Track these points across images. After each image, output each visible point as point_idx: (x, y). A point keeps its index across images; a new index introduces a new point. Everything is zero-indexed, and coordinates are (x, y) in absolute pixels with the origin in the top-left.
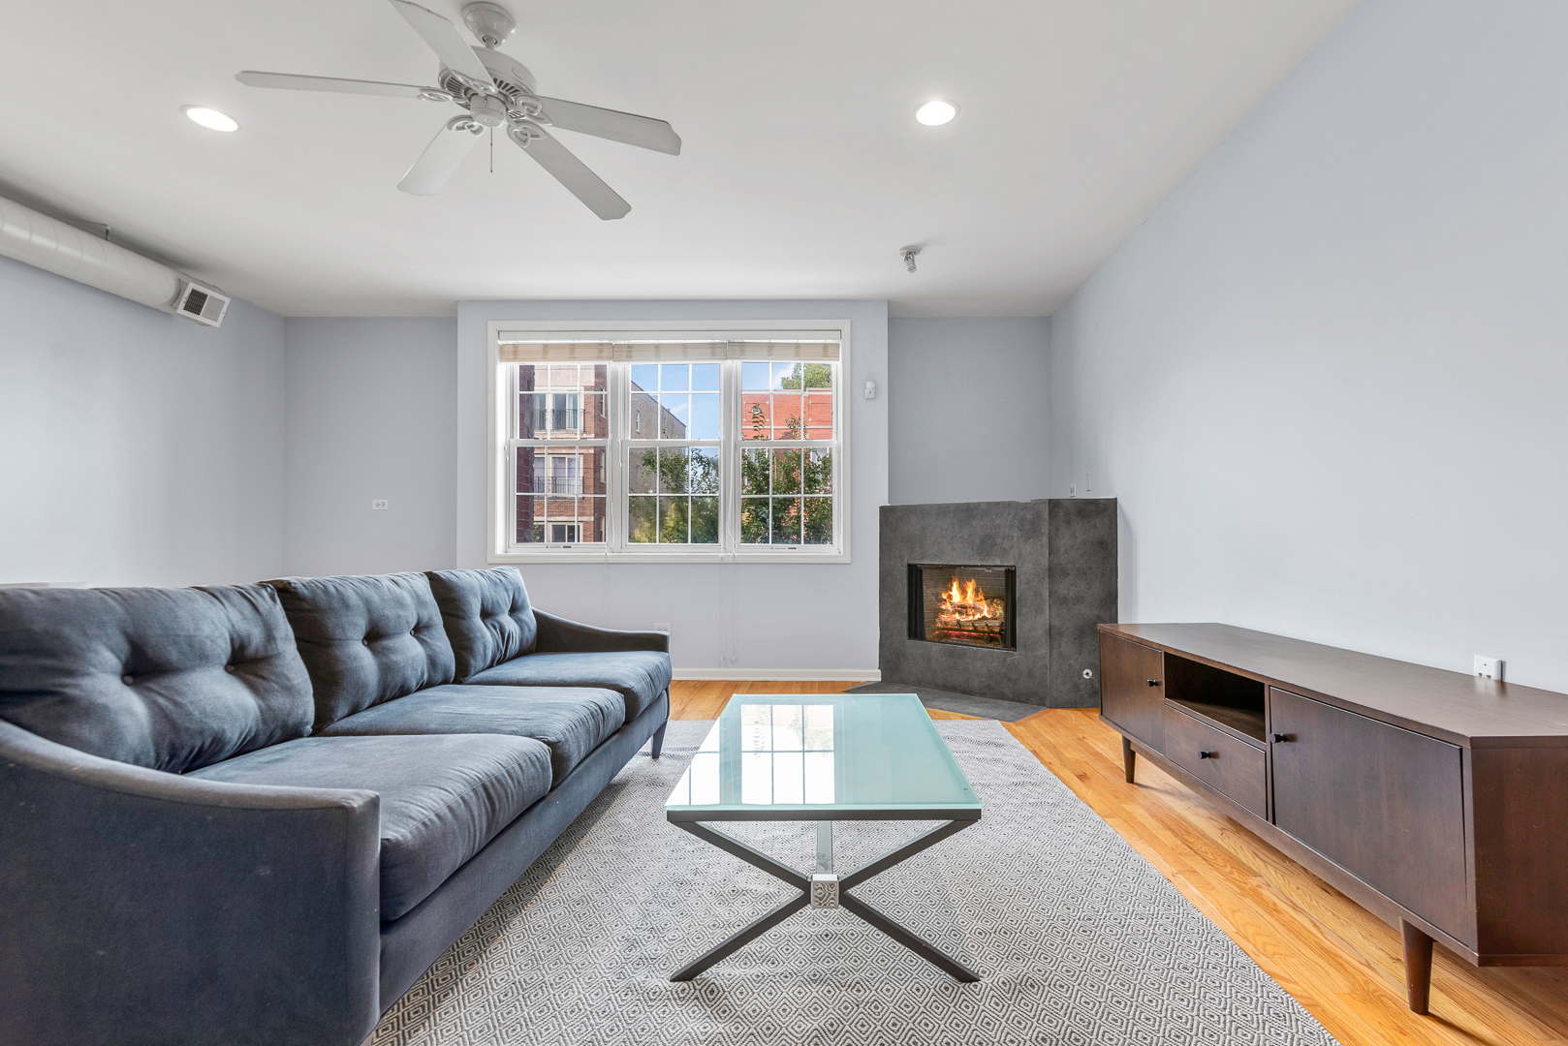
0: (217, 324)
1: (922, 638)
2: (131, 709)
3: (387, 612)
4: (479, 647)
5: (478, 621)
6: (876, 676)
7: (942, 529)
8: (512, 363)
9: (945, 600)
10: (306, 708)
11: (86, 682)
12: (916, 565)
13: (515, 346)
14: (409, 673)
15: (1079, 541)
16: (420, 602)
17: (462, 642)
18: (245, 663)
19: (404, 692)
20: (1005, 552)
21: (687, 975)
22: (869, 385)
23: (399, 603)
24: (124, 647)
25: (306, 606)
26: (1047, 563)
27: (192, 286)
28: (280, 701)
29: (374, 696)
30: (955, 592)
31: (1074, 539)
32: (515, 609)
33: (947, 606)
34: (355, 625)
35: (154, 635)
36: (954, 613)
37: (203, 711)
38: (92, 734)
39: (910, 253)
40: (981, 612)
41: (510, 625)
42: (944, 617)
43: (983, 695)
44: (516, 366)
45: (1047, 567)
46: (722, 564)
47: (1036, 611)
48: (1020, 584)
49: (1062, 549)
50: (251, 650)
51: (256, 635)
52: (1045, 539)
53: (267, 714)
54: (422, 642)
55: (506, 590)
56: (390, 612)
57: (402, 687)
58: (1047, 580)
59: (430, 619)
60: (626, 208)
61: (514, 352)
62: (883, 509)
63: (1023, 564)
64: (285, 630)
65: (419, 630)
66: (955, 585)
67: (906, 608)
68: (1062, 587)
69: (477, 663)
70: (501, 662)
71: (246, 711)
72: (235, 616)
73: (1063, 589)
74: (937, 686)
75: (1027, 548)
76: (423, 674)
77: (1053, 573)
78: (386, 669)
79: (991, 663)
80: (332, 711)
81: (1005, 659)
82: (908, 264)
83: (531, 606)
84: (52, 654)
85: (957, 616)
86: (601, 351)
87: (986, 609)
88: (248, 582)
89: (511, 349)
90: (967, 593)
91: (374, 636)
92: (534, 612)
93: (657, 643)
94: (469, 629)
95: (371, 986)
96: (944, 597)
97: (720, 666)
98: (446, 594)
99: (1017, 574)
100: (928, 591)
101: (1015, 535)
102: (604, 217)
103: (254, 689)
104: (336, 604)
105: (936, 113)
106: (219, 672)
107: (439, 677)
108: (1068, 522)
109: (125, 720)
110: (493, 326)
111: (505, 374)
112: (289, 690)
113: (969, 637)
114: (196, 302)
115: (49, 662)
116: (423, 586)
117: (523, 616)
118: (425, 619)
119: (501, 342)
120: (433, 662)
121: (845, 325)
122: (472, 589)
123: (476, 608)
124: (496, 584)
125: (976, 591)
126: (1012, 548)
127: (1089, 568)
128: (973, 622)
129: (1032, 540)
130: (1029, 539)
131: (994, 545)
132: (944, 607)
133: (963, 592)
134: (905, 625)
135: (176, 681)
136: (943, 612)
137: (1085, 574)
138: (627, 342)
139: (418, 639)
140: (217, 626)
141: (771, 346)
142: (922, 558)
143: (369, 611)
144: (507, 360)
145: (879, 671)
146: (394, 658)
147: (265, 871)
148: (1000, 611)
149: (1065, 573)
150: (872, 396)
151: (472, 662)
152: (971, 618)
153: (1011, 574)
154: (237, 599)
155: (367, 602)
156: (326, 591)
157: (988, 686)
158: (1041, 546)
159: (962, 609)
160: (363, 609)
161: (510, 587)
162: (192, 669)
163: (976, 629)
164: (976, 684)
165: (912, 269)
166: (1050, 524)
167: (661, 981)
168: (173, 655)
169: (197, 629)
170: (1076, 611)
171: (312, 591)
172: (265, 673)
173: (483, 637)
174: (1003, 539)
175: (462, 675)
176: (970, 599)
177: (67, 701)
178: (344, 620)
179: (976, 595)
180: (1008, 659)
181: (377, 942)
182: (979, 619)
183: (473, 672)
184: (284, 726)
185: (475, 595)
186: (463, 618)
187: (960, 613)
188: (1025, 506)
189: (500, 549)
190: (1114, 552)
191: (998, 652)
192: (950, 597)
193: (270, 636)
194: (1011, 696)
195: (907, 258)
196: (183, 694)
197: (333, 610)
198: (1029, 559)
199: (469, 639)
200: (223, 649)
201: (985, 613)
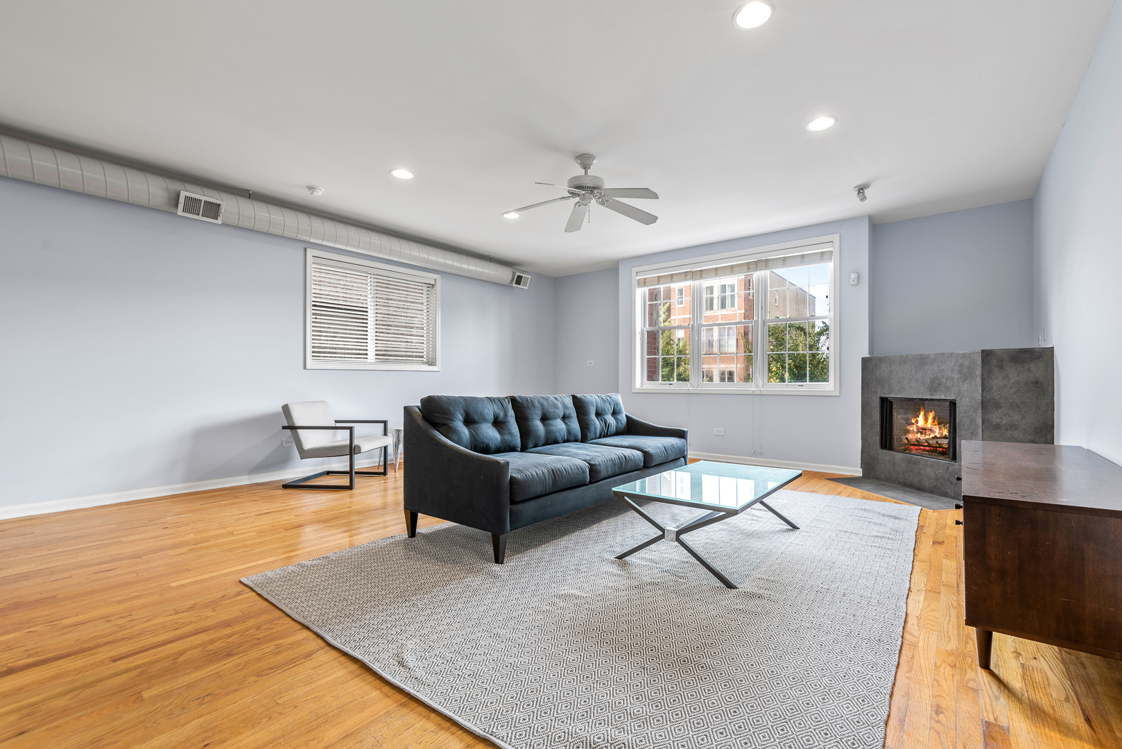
0: (526, 288)
1: (891, 448)
2: (465, 432)
3: (550, 410)
4: (592, 429)
5: (593, 416)
6: (858, 472)
7: (903, 373)
8: (643, 289)
9: (913, 424)
10: (518, 441)
11: (454, 423)
12: (887, 398)
13: (645, 279)
14: (558, 434)
15: (1012, 381)
16: (565, 407)
17: (584, 425)
18: (498, 423)
19: (556, 442)
20: (948, 389)
21: (620, 557)
22: (853, 276)
23: (555, 406)
24: (464, 414)
25: (519, 405)
26: (980, 398)
27: (518, 274)
28: (507, 437)
29: (543, 441)
30: (921, 419)
31: (1008, 382)
32: (615, 413)
33: (914, 428)
34: (536, 414)
35: (471, 411)
36: (917, 433)
37: (483, 436)
38: (455, 438)
39: (862, 189)
40: (934, 432)
41: (610, 419)
42: (910, 436)
43: (931, 492)
44: (646, 289)
45: (980, 401)
46: (753, 395)
47: (972, 433)
48: (960, 413)
49: (995, 388)
50: (500, 419)
51: (502, 414)
52: (979, 380)
53: (503, 441)
54: (565, 423)
55: (610, 404)
56: (551, 410)
57: (555, 440)
58: (980, 411)
59: (570, 414)
60: (656, 218)
61: (644, 283)
62: (864, 360)
63: (961, 399)
64: (511, 413)
65: (565, 418)
66: (922, 413)
67: (879, 427)
68: (994, 416)
69: (591, 435)
70: (604, 437)
71: (496, 439)
72: (495, 407)
73: (995, 417)
74: (899, 483)
75: (965, 387)
76: (564, 436)
77: (985, 405)
78: (548, 432)
79: (938, 470)
80: (527, 444)
81: (948, 468)
82: (859, 197)
83: (624, 413)
84: (447, 414)
85: (919, 435)
86: (686, 276)
87: (937, 431)
88: (502, 395)
89: (643, 281)
90: (928, 419)
91: (544, 419)
92: (626, 416)
93: (681, 434)
94: (588, 420)
95: (506, 517)
96: (913, 421)
97: (752, 456)
98: (579, 404)
99: (957, 406)
100: (899, 416)
101: (956, 377)
102: (647, 224)
103: (500, 432)
104: (530, 406)
105: (821, 123)
106: (490, 425)
107: (573, 439)
108: (1001, 367)
109: (463, 435)
110: (634, 270)
111: (640, 294)
112: (511, 434)
113: (924, 450)
114: (519, 280)
115: (447, 416)
116: (569, 402)
117: (619, 417)
118: (567, 412)
119: (638, 278)
120: (569, 432)
121: (836, 238)
122: (591, 402)
123: (593, 411)
124: (605, 401)
125: (934, 418)
126: (953, 386)
127: (1024, 403)
128: (926, 441)
129: (968, 381)
130: (966, 379)
131: (940, 384)
132: (911, 429)
133: (926, 420)
134: (878, 439)
135: (476, 426)
136: (908, 432)
137: (1019, 407)
138: (699, 269)
139: (564, 422)
140: (490, 411)
141: (785, 259)
142: (890, 393)
143: (542, 409)
144: (641, 287)
145: (861, 469)
146: (551, 428)
147: (482, 478)
148: (945, 432)
149: (997, 406)
150: (856, 282)
151: (589, 434)
152: (927, 437)
153: (953, 404)
154: (497, 401)
155: (542, 405)
156: (527, 400)
157: (936, 486)
158: (976, 386)
159: (922, 430)
160: (540, 408)
161: (612, 402)
162: (481, 423)
163: (929, 445)
164: (927, 484)
165: (864, 198)
166: (983, 368)
167: (612, 558)
168: (476, 418)
169: (483, 410)
170: (1008, 435)
171: (522, 400)
172: (504, 427)
173: (595, 424)
174: (947, 379)
175: (584, 439)
176: (929, 425)
177: (450, 428)
178: (532, 411)
179: (934, 422)
180: (950, 468)
181: (509, 506)
182: (933, 438)
183: (589, 438)
184: (509, 446)
185: (593, 406)
186: (586, 415)
187: (921, 433)
188: (964, 356)
189: (638, 385)
190: (1050, 390)
191: (943, 461)
192: (917, 422)
193: (506, 415)
194: (953, 495)
195: (859, 192)
196: (478, 430)
197: (528, 407)
198: (968, 395)
199: (588, 424)
200: (491, 417)
201: (937, 434)
